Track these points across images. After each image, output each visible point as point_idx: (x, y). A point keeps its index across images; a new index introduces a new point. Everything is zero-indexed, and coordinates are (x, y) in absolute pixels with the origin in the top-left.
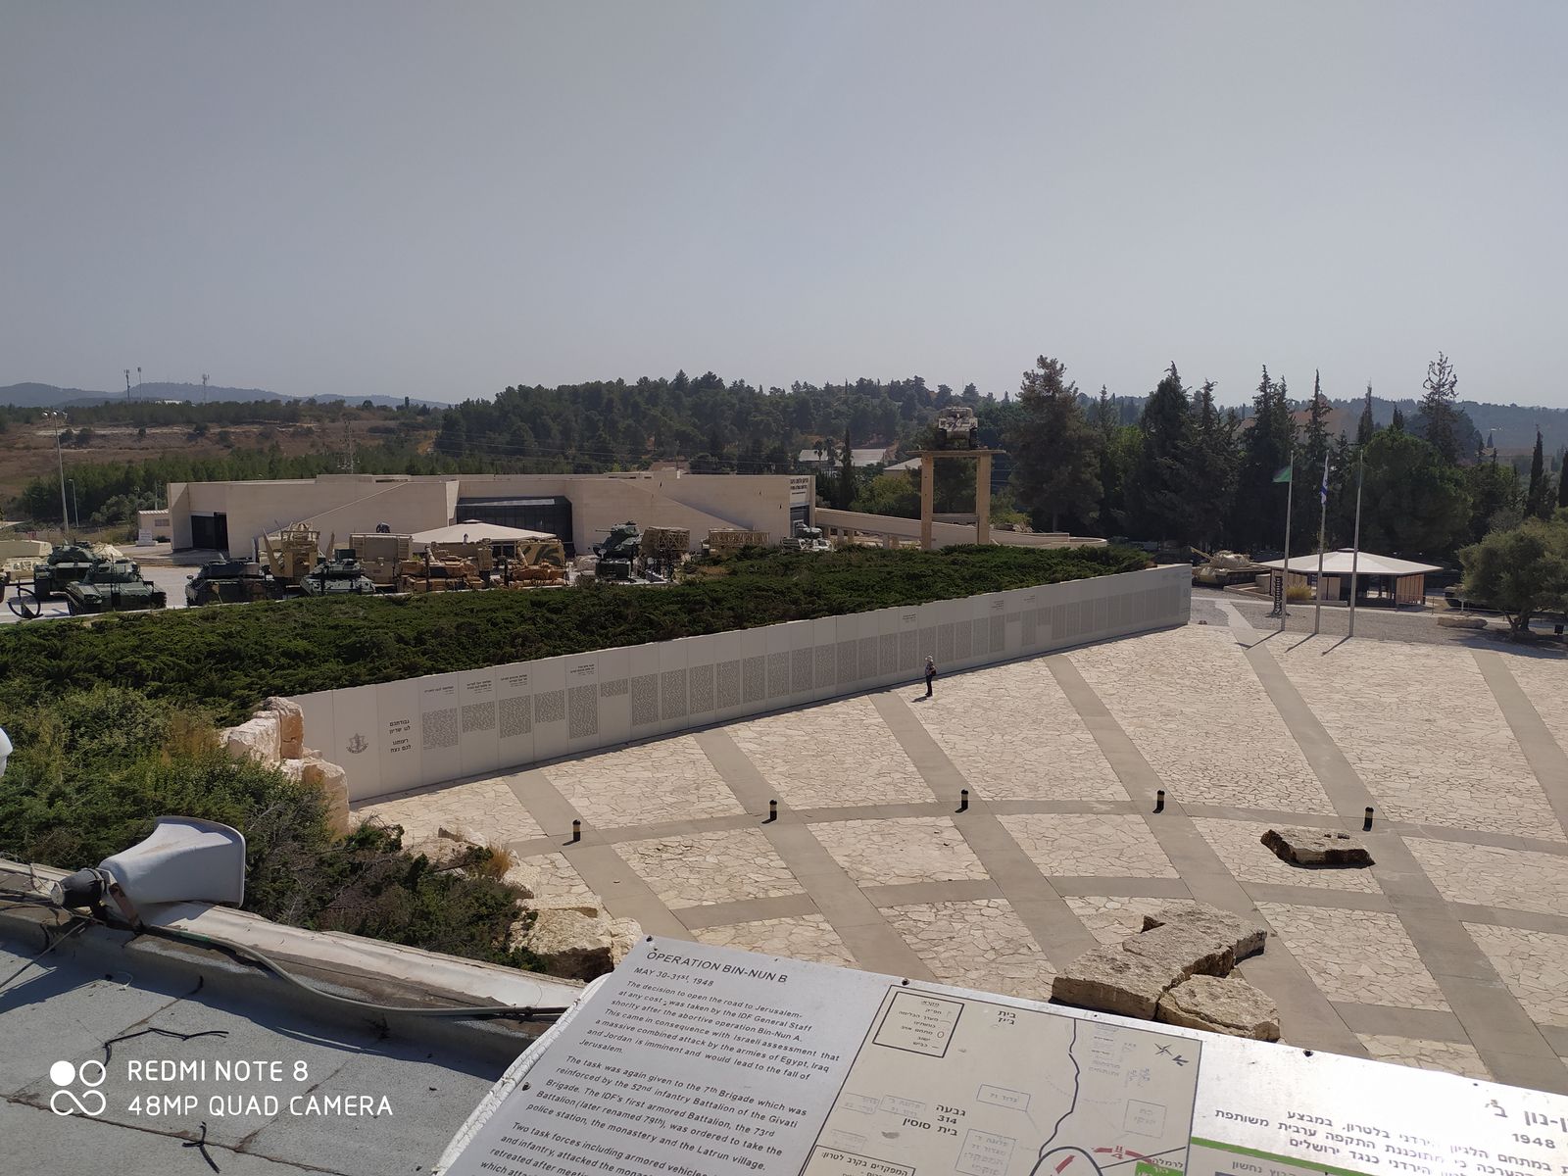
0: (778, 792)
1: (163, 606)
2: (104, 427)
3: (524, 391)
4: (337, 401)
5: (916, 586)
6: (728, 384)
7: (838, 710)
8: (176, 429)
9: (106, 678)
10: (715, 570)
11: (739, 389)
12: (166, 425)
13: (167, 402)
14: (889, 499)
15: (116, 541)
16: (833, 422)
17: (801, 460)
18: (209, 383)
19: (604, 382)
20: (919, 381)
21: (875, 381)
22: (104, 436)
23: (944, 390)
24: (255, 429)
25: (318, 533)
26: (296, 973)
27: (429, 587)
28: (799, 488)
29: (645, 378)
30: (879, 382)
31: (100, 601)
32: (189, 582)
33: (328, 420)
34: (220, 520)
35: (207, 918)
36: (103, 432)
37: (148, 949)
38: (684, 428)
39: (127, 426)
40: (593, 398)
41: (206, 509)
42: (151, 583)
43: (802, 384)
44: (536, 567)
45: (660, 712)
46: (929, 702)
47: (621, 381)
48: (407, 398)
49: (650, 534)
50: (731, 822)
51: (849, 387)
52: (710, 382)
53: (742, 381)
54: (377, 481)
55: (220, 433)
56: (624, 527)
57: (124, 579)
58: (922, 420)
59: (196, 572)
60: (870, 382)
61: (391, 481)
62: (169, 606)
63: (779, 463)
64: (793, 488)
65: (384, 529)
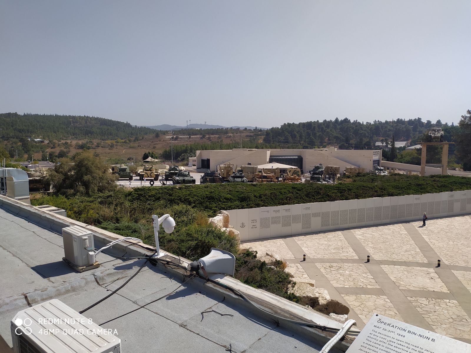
0: (370, 253)
1: (195, 183)
2: (181, 135)
3: (289, 124)
4: (238, 128)
5: (420, 188)
6: (352, 121)
7: (390, 228)
8: (198, 136)
9: (182, 202)
10: (348, 180)
11: (356, 123)
12: (196, 135)
13: (196, 129)
14: (408, 158)
15: (183, 165)
16: (388, 133)
17: (376, 145)
18: (206, 124)
19: (313, 121)
20: (419, 119)
21: (403, 119)
22: (181, 138)
23: (429, 122)
24: (217, 136)
25: (233, 165)
26: (251, 300)
27: (262, 181)
28: (376, 154)
29: (325, 120)
30: (405, 120)
31: (180, 181)
32: (201, 177)
33: (235, 133)
34: (208, 160)
35: (225, 279)
36: (181, 137)
37: (210, 286)
38: (337, 135)
39: (186, 135)
40: (309, 126)
41: (205, 158)
42: (192, 177)
43: (377, 121)
44: (293, 177)
45: (330, 223)
46: (424, 228)
47: (318, 121)
48: (256, 127)
49: (327, 168)
50: (353, 261)
51: (394, 122)
52: (346, 121)
53: (357, 120)
54: (248, 151)
55: (208, 137)
56: (319, 165)
57: (186, 176)
58: (420, 132)
59: (203, 174)
60: (402, 120)
61: (252, 150)
62: (196, 183)
63: (369, 146)
64: (374, 154)
65: (249, 164)
